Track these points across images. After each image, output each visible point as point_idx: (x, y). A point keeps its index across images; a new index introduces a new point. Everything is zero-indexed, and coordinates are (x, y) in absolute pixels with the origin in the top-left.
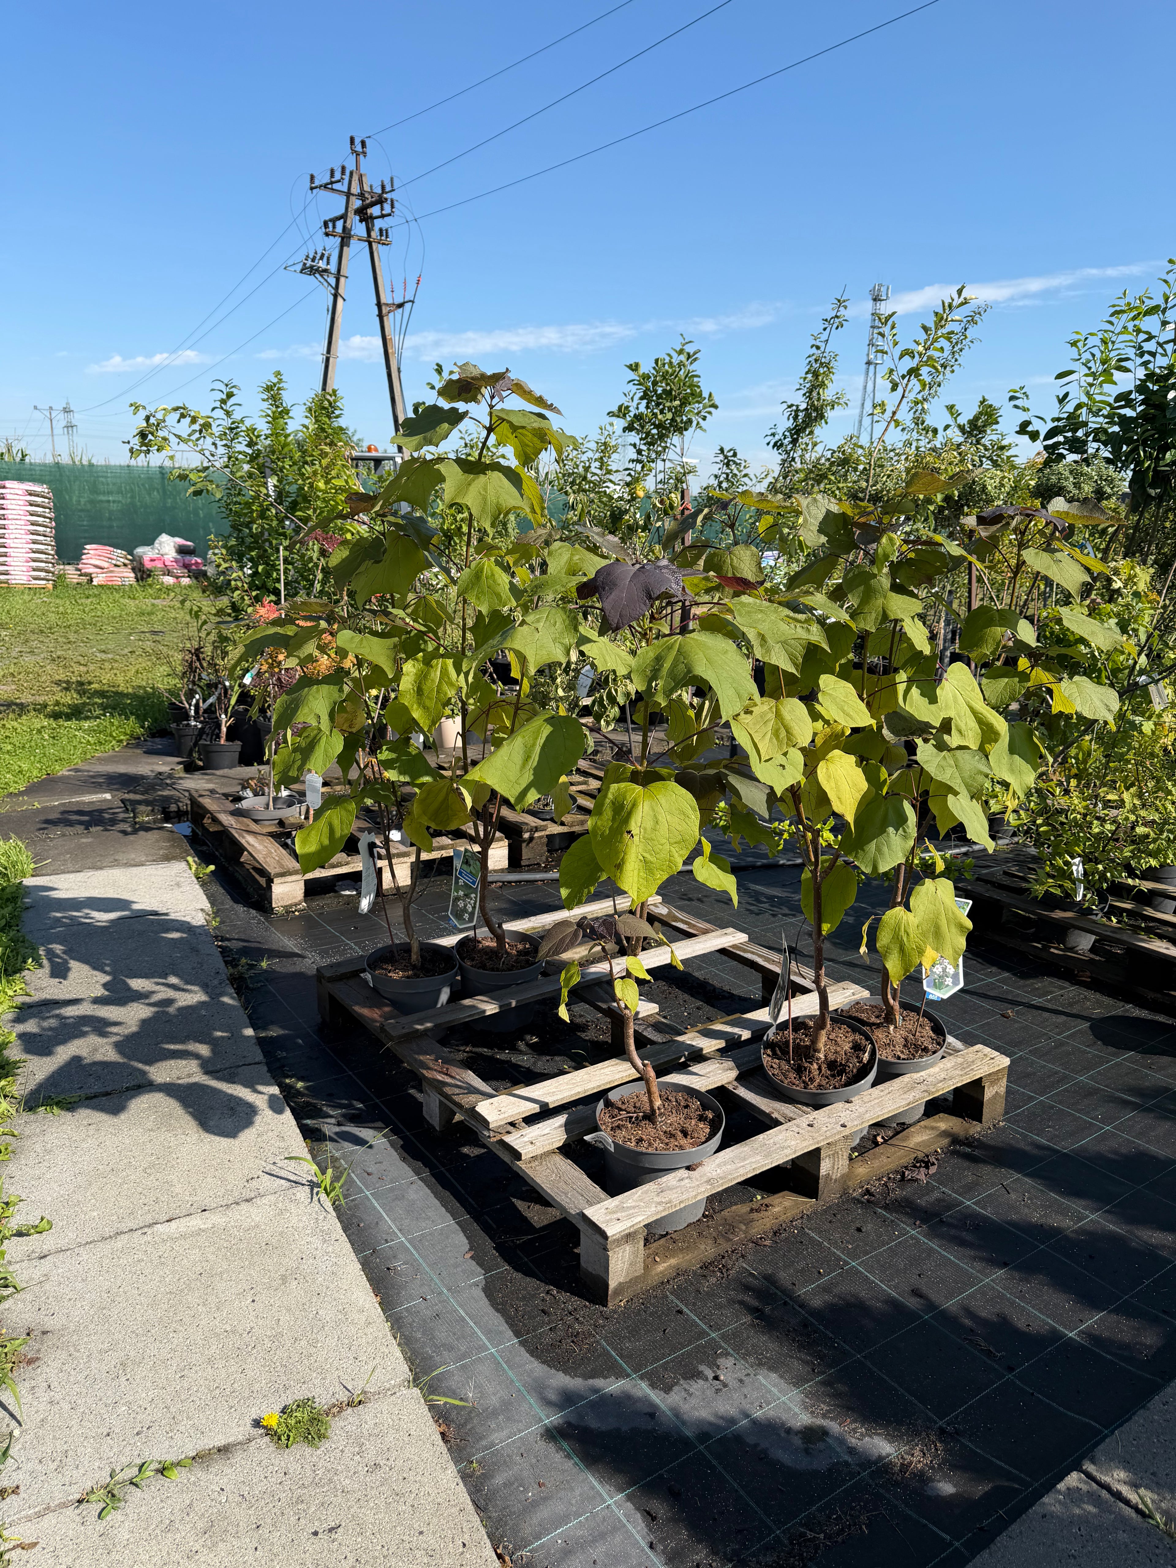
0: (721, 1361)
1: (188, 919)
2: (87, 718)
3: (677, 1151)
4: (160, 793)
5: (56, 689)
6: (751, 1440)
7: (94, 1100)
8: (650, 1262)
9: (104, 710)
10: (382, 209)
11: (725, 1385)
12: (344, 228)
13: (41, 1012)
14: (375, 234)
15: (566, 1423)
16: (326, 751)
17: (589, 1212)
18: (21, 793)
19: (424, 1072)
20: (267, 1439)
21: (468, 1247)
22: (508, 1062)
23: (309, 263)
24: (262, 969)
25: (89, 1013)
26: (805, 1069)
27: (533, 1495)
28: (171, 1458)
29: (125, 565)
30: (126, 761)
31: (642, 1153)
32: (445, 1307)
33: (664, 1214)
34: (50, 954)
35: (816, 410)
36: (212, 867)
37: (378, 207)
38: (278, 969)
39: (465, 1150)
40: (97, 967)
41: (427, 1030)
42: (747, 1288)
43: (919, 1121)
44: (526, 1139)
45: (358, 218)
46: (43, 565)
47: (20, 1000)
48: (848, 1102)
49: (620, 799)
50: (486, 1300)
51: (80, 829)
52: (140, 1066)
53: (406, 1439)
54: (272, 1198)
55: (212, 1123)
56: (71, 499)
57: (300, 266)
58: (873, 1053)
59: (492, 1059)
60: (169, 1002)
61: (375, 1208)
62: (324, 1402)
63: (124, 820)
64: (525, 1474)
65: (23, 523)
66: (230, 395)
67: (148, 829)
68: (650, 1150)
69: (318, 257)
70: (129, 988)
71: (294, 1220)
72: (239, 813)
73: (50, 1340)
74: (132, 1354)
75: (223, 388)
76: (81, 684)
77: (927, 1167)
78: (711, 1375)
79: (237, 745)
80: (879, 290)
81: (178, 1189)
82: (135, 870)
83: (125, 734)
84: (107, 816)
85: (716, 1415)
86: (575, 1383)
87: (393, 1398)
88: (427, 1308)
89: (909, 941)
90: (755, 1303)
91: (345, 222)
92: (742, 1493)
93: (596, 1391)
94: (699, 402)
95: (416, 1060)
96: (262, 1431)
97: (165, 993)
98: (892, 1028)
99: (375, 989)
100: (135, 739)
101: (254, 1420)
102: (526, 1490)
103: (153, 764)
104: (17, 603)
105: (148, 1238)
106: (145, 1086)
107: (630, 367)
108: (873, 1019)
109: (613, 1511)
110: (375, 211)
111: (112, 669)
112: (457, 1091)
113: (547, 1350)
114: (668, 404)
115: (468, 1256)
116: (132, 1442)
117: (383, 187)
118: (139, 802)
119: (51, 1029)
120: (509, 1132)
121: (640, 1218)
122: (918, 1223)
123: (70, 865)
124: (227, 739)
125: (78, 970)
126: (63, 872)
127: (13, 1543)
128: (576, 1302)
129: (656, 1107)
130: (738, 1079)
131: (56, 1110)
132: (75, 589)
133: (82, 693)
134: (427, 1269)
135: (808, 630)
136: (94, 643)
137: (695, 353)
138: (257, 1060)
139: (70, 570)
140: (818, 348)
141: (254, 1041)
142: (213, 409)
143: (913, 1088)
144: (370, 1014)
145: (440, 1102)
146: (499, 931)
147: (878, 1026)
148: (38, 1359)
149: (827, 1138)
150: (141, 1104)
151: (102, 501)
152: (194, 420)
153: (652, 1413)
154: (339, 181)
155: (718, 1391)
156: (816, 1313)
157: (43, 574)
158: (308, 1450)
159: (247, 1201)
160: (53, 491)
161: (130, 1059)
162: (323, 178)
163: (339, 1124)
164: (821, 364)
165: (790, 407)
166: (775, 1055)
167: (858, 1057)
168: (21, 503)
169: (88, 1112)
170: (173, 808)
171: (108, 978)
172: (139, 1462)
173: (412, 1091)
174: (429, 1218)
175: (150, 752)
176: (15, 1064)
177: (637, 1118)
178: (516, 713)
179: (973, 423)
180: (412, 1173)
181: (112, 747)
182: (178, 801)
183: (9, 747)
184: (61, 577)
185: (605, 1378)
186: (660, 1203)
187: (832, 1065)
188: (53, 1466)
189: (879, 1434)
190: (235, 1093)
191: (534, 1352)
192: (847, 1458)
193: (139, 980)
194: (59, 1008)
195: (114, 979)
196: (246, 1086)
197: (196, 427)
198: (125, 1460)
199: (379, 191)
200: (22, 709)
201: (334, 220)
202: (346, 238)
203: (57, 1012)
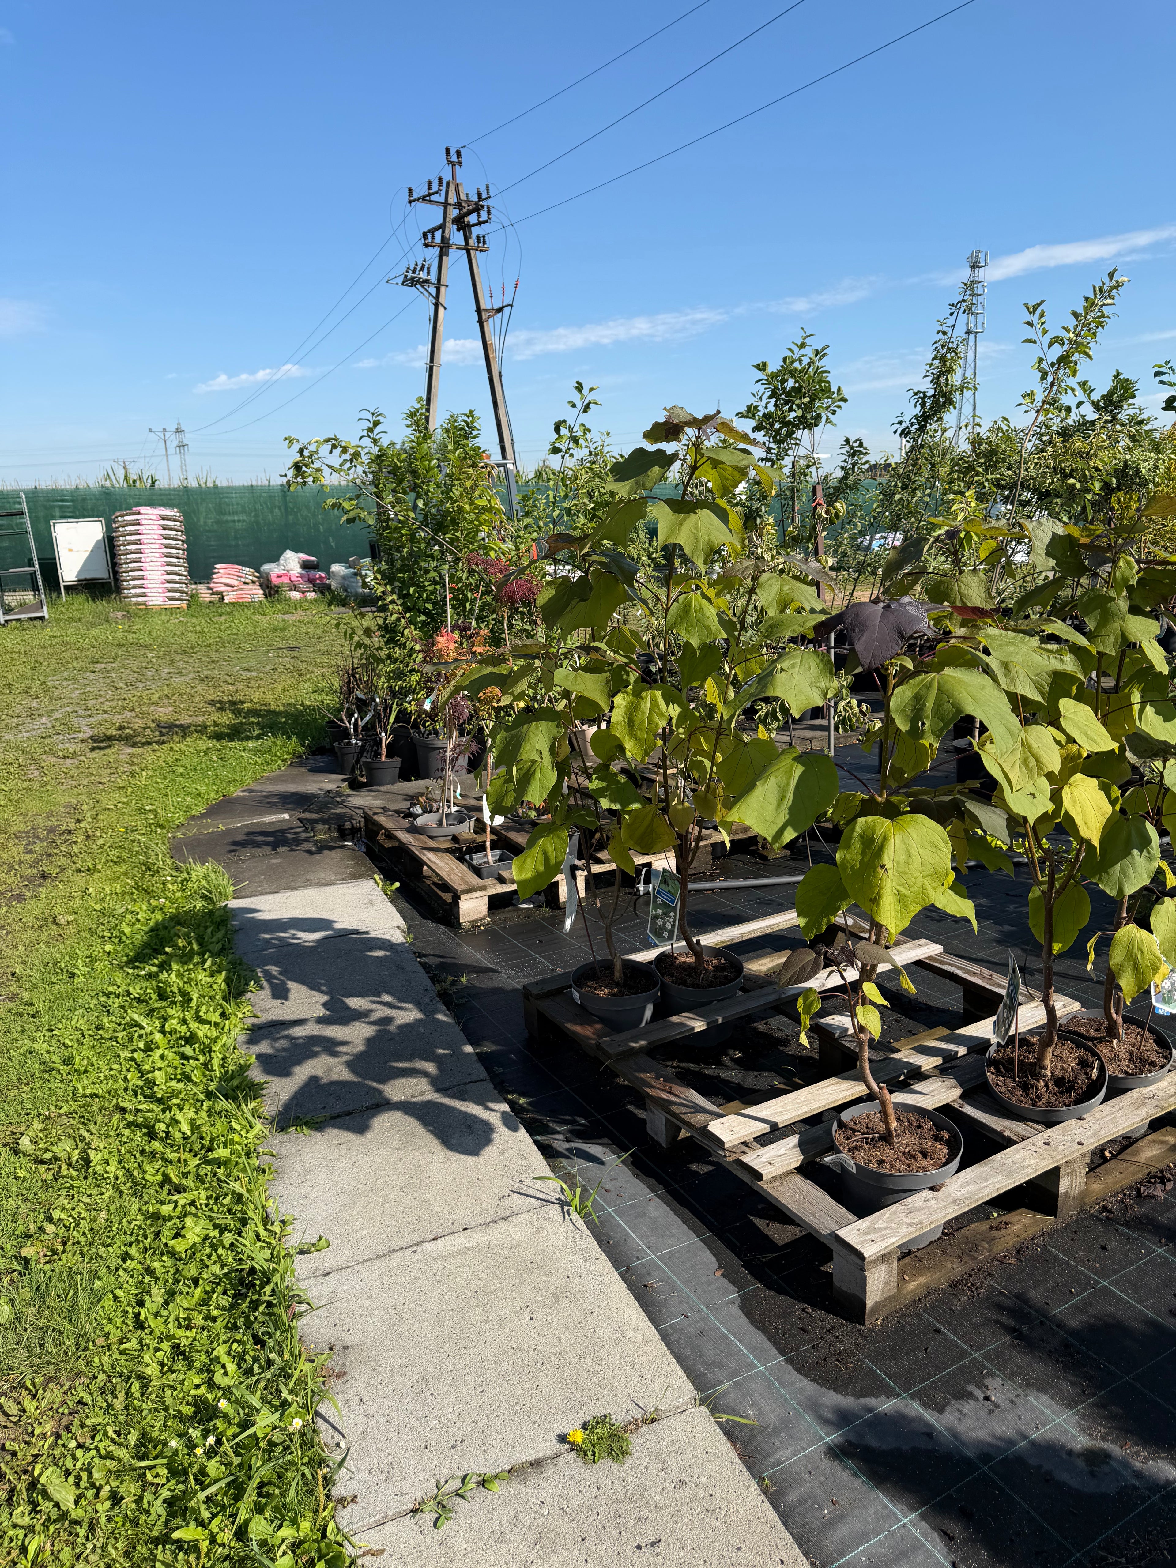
0: (988, 1381)
1: (387, 937)
2: (248, 738)
3: (921, 1173)
4: (333, 811)
5: (211, 709)
6: (1033, 1461)
7: (339, 1120)
8: (901, 1281)
9: (262, 729)
10: (479, 216)
11: (997, 1406)
12: (443, 238)
13: (270, 1033)
14: (472, 242)
15: (847, 1441)
16: (541, 783)
17: (841, 1233)
18: (203, 816)
19: (648, 1090)
20: (573, 1454)
21: (716, 1265)
22: (717, 1077)
23: (410, 275)
24: (462, 984)
25: (316, 1032)
26: (1032, 1086)
27: (829, 1513)
28: (490, 1472)
29: (253, 582)
30: (293, 780)
31: (886, 1175)
32: (706, 1324)
33: (915, 1235)
34: (269, 976)
35: (944, 395)
36: (397, 884)
37: (475, 214)
38: (478, 985)
39: (694, 1167)
40: (314, 986)
41: (641, 1048)
42: (1000, 1307)
43: (1145, 1135)
44: (763, 1159)
45: (455, 227)
46: (177, 585)
47: (250, 1021)
48: (1081, 1119)
49: (870, 833)
50: (744, 1318)
51: (267, 850)
52: (374, 1084)
53: (705, 1456)
54: (527, 1216)
55: (454, 1141)
56: (198, 519)
57: (401, 279)
58: (1102, 1069)
59: (700, 1074)
60: (388, 1020)
61: (620, 1225)
62: (620, 1419)
63: (307, 840)
64: (817, 1491)
65: (157, 546)
66: (376, 423)
67: (330, 848)
68: (893, 1172)
69: (418, 269)
70: (347, 1008)
71: (553, 1239)
72: (414, 830)
73: (352, 1355)
74: (430, 1369)
75: (370, 417)
76: (233, 703)
77: (1164, 1184)
78: (981, 1396)
79: (397, 761)
80: (977, 256)
81: (436, 1208)
82: (328, 889)
83: (288, 753)
84: (290, 836)
85: (993, 1436)
86: (847, 1402)
87: (683, 1416)
88: (690, 1325)
89: (1143, 959)
90: (1011, 1323)
91: (443, 232)
92: (1034, 1514)
93: (870, 1410)
94: (828, 397)
95: (637, 1078)
96: (567, 1446)
97: (381, 1012)
98: (1115, 1042)
99: (582, 1007)
100: (298, 757)
101: (559, 1436)
102: (821, 1508)
103: (321, 782)
104: (157, 622)
105: (418, 1256)
106: (383, 1105)
107: (757, 367)
108: (1093, 1033)
109: (909, 1530)
110: (472, 219)
111: (258, 687)
112: (684, 1110)
113: (814, 1369)
114: (798, 402)
115: (719, 1273)
116: (450, 1455)
117: (479, 195)
118: (316, 821)
119: (283, 1050)
120: (744, 1153)
121: (893, 1240)
122: (1163, 1241)
123: (266, 886)
124: (388, 756)
125: (297, 990)
126: (262, 894)
127: (363, 1550)
128: (831, 1320)
129: (892, 1128)
130: (962, 1097)
131: (305, 1130)
132: (208, 607)
133: (237, 713)
134: (683, 1287)
135: (1062, 661)
136: (235, 661)
137: (823, 349)
138: (482, 1077)
139: (202, 589)
140: (945, 333)
141: (475, 1058)
142: (361, 438)
143: (1144, 1104)
144: (585, 1031)
145: (667, 1120)
146: (698, 948)
147: (1101, 1040)
148: (345, 1373)
149: (1065, 1156)
150: (383, 1122)
151: (227, 521)
152: (345, 450)
153: (929, 1433)
154: (436, 193)
155: (990, 1412)
156: (1072, 1333)
157: (177, 595)
158: (615, 1466)
159: (505, 1219)
160: (184, 513)
161: (364, 1078)
162: (420, 191)
163: (568, 1140)
164: (949, 349)
165: (916, 394)
166: (998, 1073)
167: (1086, 1073)
168: (155, 527)
169: (335, 1131)
170: (348, 825)
171: (326, 998)
172: (460, 1474)
173: (631, 1107)
174: (673, 1236)
175: (314, 770)
176: (261, 1086)
177: (873, 1139)
178: (717, 738)
179: (1108, 398)
180: (648, 1191)
181: (278, 767)
182: (351, 818)
183: (181, 770)
184: (193, 596)
185: (876, 1397)
186: (910, 1224)
187: (1059, 1082)
188: (383, 1477)
189: (1162, 1458)
190: (469, 1110)
191: (801, 1370)
192: (1134, 1481)
193: (355, 999)
194: (287, 1029)
195: (332, 998)
196: (477, 1103)
197: (347, 457)
198: (447, 1473)
199: (475, 199)
200: (184, 731)
201: (433, 231)
202: (444, 248)
203: (286, 1032)
